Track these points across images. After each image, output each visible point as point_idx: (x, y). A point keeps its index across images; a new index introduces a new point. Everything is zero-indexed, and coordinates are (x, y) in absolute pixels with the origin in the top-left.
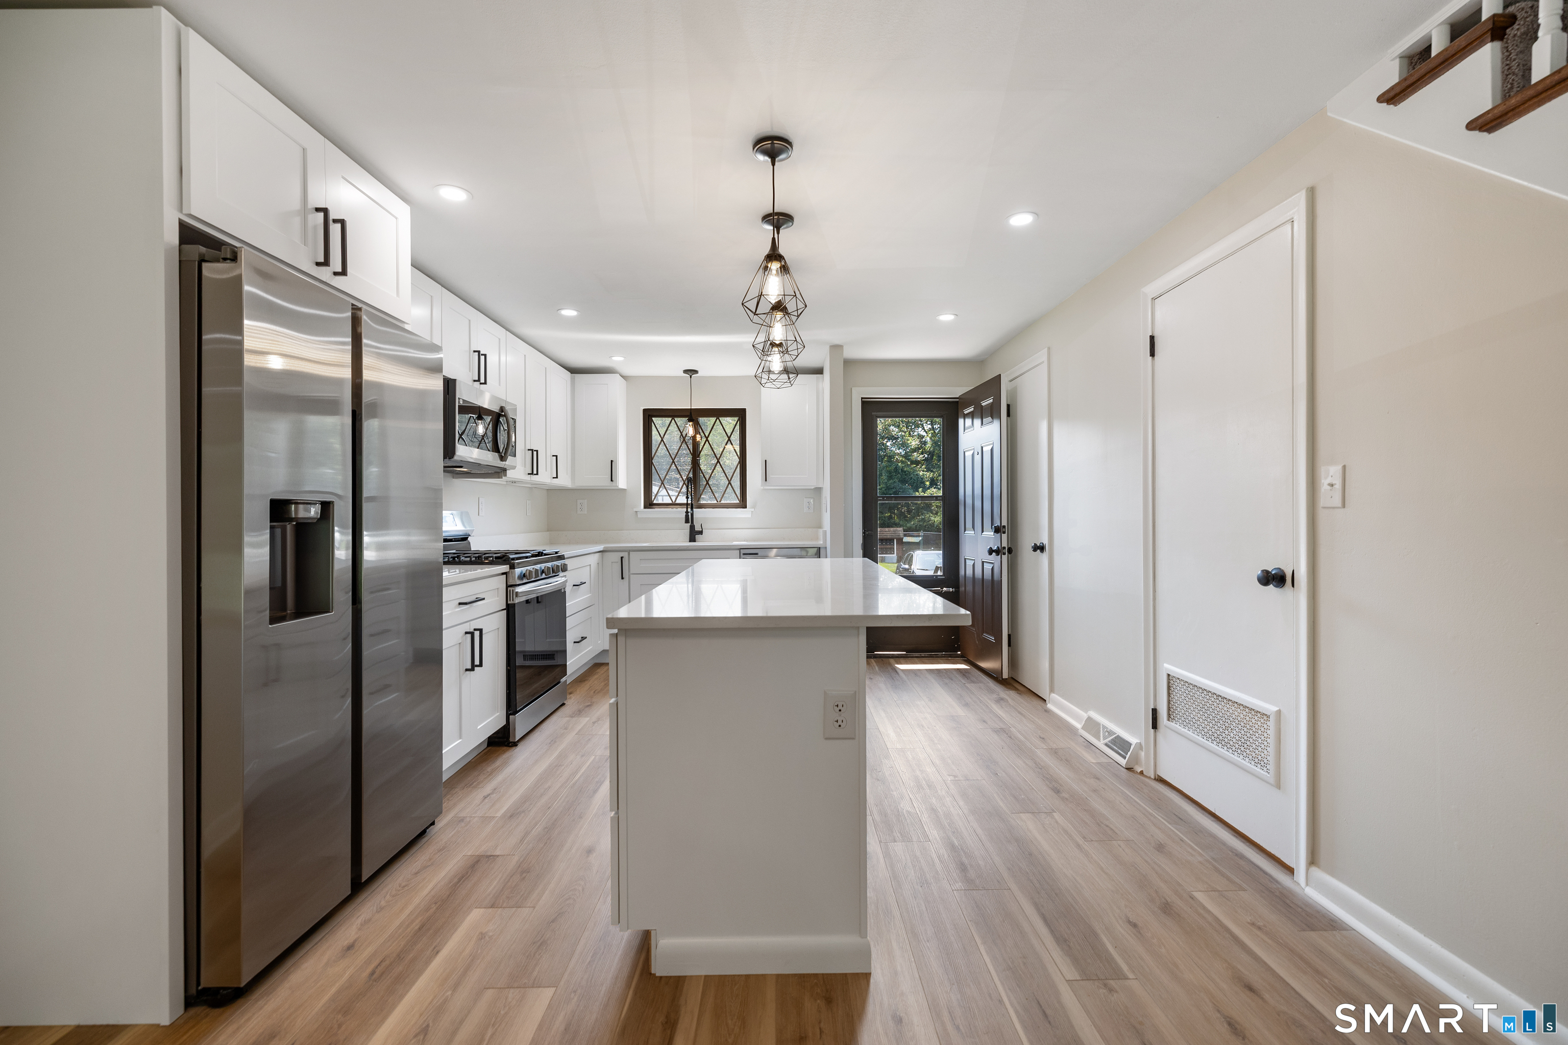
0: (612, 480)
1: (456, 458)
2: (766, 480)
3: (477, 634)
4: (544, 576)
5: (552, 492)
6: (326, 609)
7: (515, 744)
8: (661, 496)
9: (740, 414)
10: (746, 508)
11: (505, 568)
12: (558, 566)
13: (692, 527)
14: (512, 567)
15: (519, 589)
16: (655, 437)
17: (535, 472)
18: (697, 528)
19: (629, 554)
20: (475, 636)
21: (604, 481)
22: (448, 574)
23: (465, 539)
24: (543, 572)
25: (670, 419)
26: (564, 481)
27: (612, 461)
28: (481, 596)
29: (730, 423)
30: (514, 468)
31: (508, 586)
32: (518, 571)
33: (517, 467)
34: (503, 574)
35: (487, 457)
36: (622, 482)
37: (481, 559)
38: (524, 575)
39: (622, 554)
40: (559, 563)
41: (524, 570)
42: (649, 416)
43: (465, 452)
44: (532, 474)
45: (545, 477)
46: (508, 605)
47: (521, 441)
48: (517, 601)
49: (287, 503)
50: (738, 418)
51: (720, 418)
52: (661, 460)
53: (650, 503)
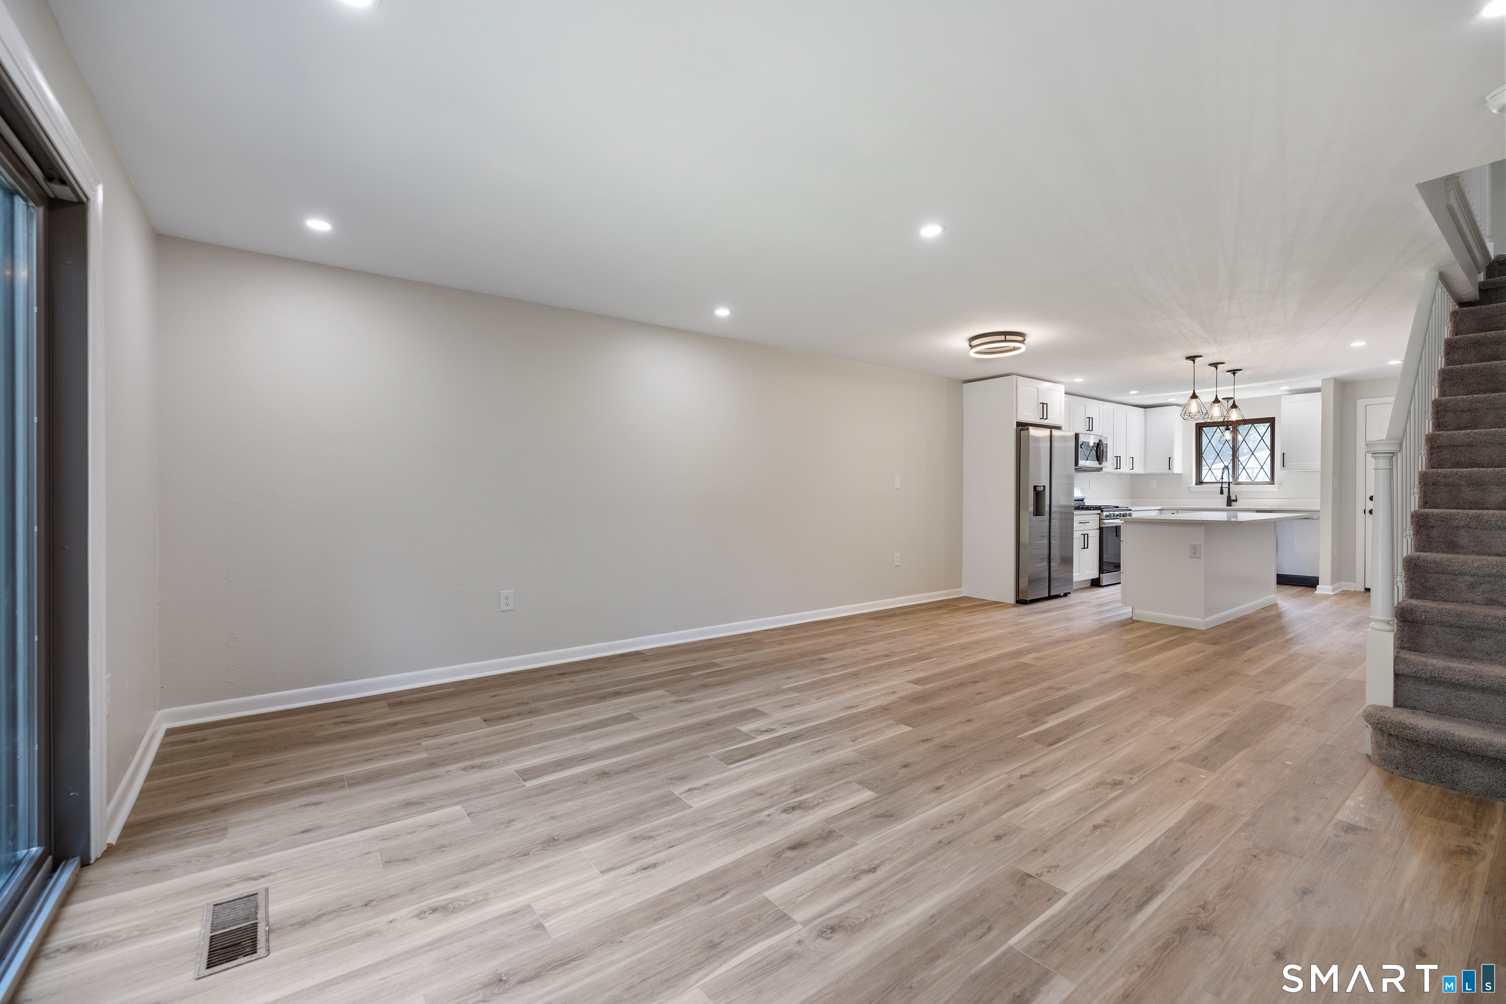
0: (1169, 469)
1: (1079, 466)
2: (1283, 466)
3: (1086, 535)
4: (1118, 517)
5: (1133, 476)
6: (1043, 515)
7: (1102, 586)
8: (1207, 477)
9: (1271, 421)
10: (1274, 484)
11: (1099, 512)
12: (1126, 514)
13: (1229, 497)
14: (1102, 511)
15: (1105, 521)
16: (1205, 441)
17: (1119, 467)
18: (1233, 498)
20: (1085, 536)
21: (1165, 469)
22: (1076, 512)
23: (1082, 500)
24: (1118, 515)
25: (1216, 427)
26: (1139, 469)
27: (1170, 458)
28: (1089, 522)
29: (1263, 428)
30: (1106, 467)
31: (1100, 519)
32: (1105, 514)
33: (1108, 465)
34: (1098, 514)
35: (1094, 464)
36: (1177, 468)
37: (1088, 508)
38: (1108, 516)
40: (1128, 512)
41: (1107, 513)
42: (1200, 427)
43: (1082, 463)
44: (1117, 468)
45: (1125, 468)
46: (1100, 527)
47: (1110, 454)
48: (1104, 526)
49: (1037, 486)
50: (1269, 424)
51: (1255, 425)
52: (1208, 455)
53: (1200, 482)
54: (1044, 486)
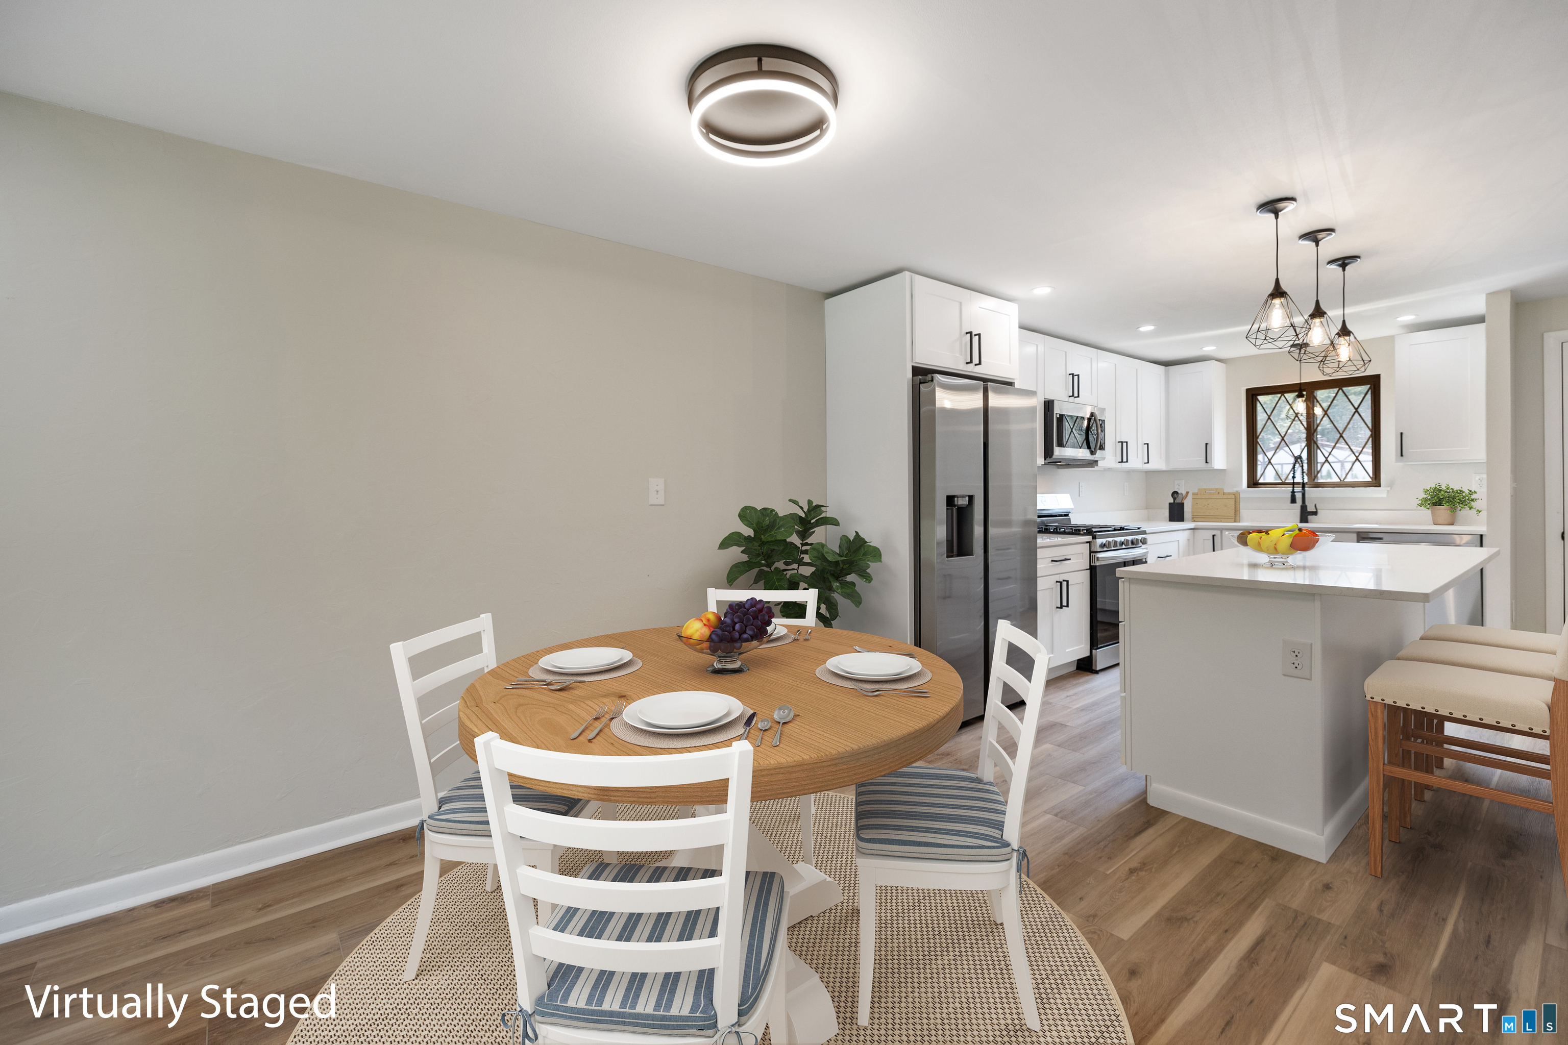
0: (1206, 462)
1: (1054, 457)
2: (1402, 455)
3: (1065, 584)
4: (1124, 547)
5: (1148, 473)
6: (970, 553)
7: (1097, 672)
8: (1268, 476)
9: (1373, 382)
10: (1380, 486)
11: (1089, 538)
12: (1137, 540)
13: (1304, 508)
14: (1094, 538)
15: (1100, 555)
16: (1261, 417)
17: (1125, 460)
18: (1310, 508)
19: (1221, 533)
20: (1063, 586)
21: (1199, 463)
22: (1042, 540)
23: (1067, 515)
24: (1123, 543)
25: (1279, 395)
26: (1157, 463)
27: (1206, 444)
28: (1068, 557)
29: (1357, 393)
30: (1104, 459)
31: (1091, 552)
32: (1099, 541)
33: (1108, 458)
34: (1087, 542)
35: (1083, 454)
36: (1219, 461)
37: (1074, 531)
38: (1105, 545)
39: (1214, 532)
40: (1139, 537)
41: (1104, 541)
42: (1253, 394)
43: (1058, 452)
44: (1122, 462)
45: (1136, 461)
46: (1091, 566)
47: (1110, 438)
48: (1098, 564)
49: (953, 497)
50: (1369, 386)
51: (1344, 389)
52: (1268, 439)
53: (1253, 483)
54: (971, 498)
